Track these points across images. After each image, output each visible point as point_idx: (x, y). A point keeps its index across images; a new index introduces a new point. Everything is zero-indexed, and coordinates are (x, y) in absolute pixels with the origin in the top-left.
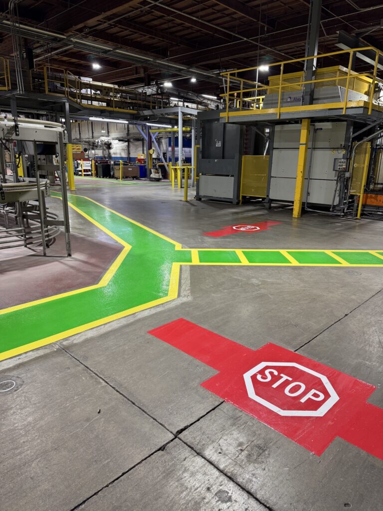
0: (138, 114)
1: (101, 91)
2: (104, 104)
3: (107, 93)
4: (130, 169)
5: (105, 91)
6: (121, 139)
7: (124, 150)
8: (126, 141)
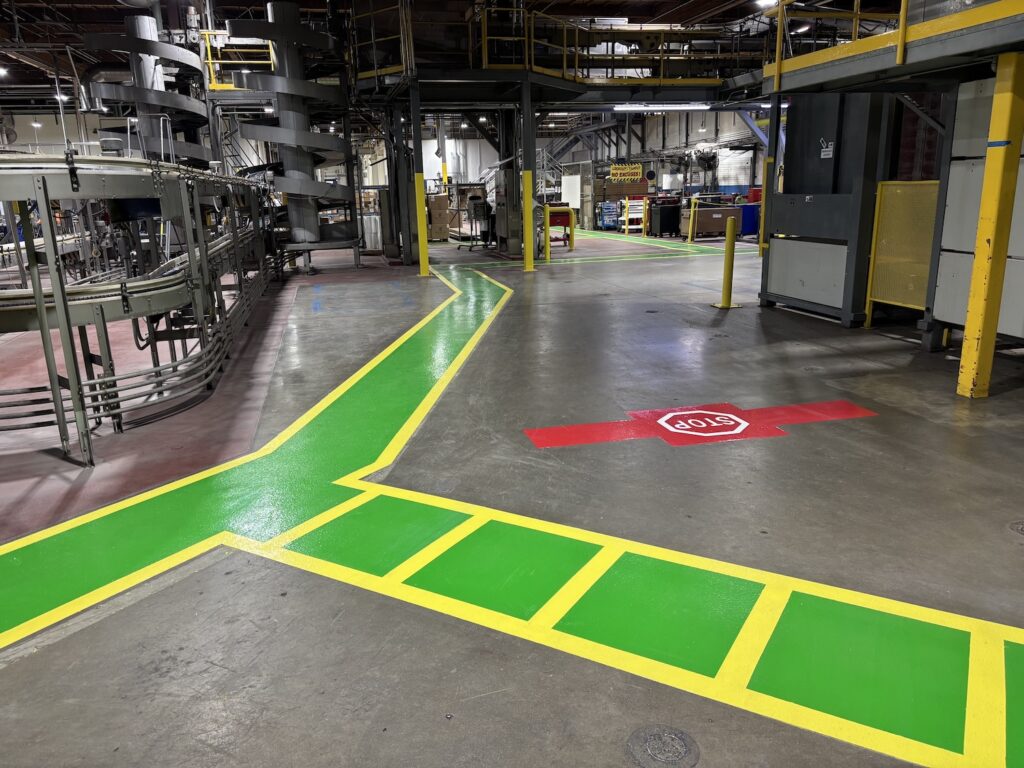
0: (725, 84)
1: (640, 44)
2: (647, 72)
3: (652, 45)
4: (715, 216)
5: (647, 43)
6: (736, 144)
7: (744, 168)
8: (747, 149)
